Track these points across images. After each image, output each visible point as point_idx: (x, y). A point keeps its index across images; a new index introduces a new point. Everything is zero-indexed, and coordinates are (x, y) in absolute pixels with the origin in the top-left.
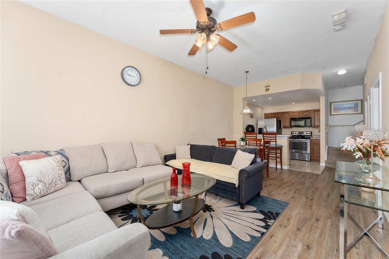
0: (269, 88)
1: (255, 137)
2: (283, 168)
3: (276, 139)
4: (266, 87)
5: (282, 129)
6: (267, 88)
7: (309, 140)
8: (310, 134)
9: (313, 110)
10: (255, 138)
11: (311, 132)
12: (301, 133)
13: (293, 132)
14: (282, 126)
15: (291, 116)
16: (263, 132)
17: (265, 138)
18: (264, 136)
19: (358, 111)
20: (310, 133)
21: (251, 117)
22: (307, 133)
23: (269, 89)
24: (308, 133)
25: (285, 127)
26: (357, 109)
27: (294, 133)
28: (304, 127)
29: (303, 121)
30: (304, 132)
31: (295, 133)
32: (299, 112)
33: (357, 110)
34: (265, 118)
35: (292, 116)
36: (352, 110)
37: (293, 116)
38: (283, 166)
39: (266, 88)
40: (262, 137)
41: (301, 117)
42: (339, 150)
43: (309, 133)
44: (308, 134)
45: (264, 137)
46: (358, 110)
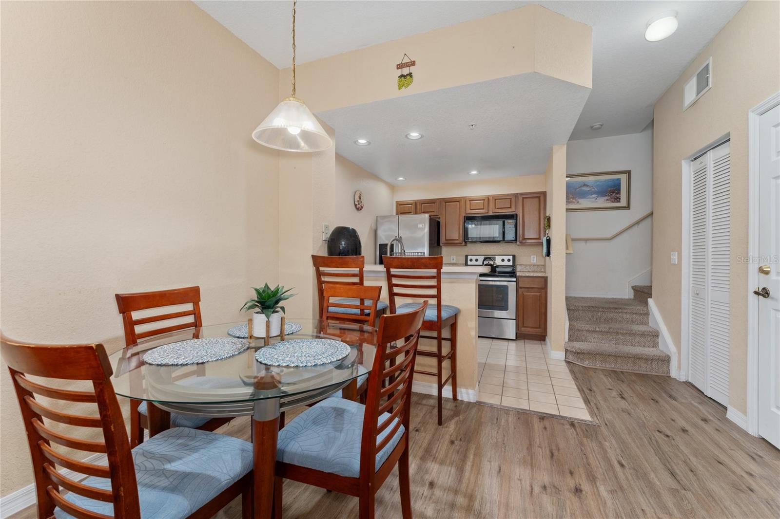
0: (412, 69)
1: (354, 275)
2: (459, 397)
3: (438, 287)
4: (400, 66)
5: (441, 246)
6: (406, 71)
7: (515, 279)
8: (511, 263)
9: (521, 194)
10: (356, 280)
11: (514, 257)
12: (490, 258)
13: (469, 257)
14: (443, 240)
15: (466, 210)
16: (388, 255)
17: (395, 281)
18: (393, 271)
19: (621, 201)
20: (511, 258)
21: (356, 205)
22: (503, 260)
23: (410, 75)
24: (506, 258)
25: (451, 243)
26: (618, 196)
27: (471, 260)
28: (498, 242)
29: (497, 224)
30: (496, 257)
31: (474, 258)
32: (487, 199)
33: (618, 198)
34: (397, 214)
35: (469, 211)
36: (606, 198)
37: (471, 210)
38: (458, 389)
39: (399, 72)
40: (384, 275)
41: (491, 214)
42: (593, 307)
43: (509, 260)
44: (506, 263)
45: (390, 276)
46: (620, 199)
